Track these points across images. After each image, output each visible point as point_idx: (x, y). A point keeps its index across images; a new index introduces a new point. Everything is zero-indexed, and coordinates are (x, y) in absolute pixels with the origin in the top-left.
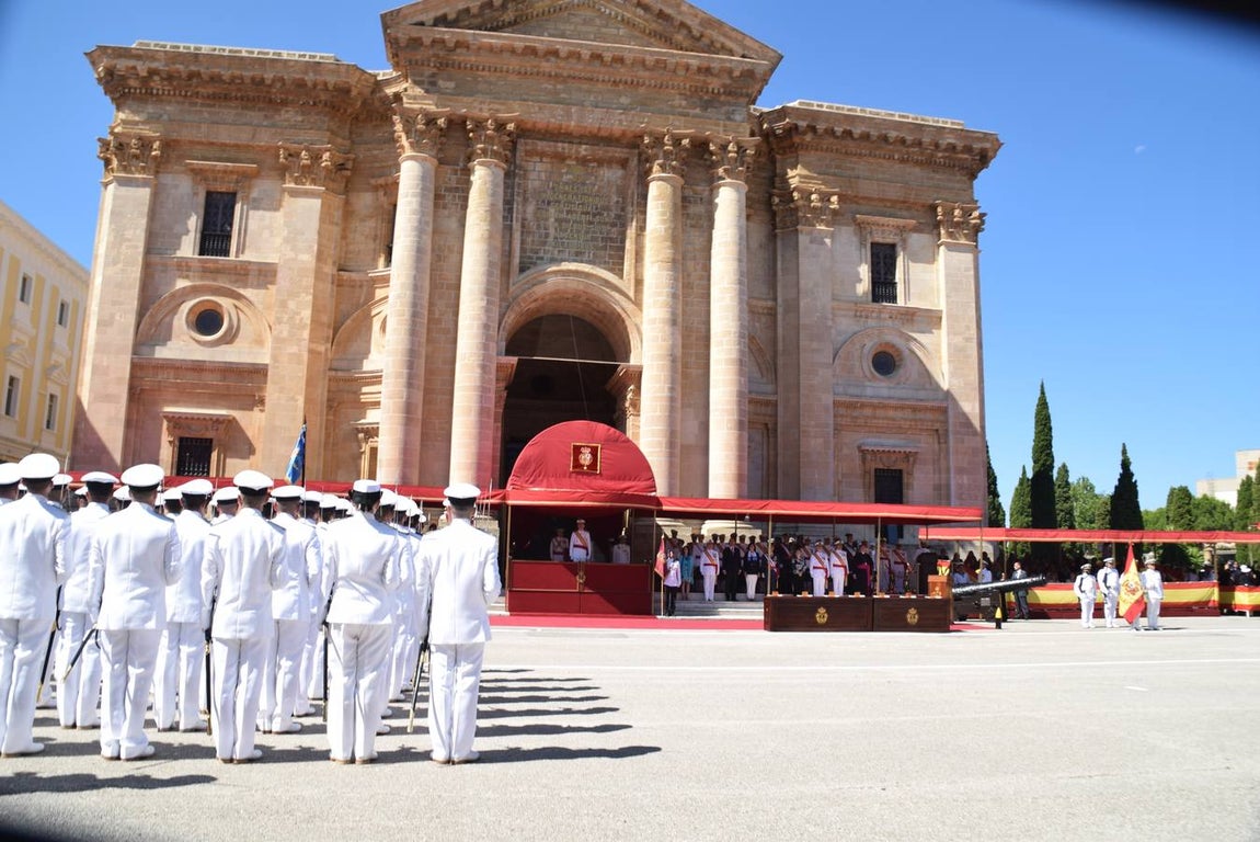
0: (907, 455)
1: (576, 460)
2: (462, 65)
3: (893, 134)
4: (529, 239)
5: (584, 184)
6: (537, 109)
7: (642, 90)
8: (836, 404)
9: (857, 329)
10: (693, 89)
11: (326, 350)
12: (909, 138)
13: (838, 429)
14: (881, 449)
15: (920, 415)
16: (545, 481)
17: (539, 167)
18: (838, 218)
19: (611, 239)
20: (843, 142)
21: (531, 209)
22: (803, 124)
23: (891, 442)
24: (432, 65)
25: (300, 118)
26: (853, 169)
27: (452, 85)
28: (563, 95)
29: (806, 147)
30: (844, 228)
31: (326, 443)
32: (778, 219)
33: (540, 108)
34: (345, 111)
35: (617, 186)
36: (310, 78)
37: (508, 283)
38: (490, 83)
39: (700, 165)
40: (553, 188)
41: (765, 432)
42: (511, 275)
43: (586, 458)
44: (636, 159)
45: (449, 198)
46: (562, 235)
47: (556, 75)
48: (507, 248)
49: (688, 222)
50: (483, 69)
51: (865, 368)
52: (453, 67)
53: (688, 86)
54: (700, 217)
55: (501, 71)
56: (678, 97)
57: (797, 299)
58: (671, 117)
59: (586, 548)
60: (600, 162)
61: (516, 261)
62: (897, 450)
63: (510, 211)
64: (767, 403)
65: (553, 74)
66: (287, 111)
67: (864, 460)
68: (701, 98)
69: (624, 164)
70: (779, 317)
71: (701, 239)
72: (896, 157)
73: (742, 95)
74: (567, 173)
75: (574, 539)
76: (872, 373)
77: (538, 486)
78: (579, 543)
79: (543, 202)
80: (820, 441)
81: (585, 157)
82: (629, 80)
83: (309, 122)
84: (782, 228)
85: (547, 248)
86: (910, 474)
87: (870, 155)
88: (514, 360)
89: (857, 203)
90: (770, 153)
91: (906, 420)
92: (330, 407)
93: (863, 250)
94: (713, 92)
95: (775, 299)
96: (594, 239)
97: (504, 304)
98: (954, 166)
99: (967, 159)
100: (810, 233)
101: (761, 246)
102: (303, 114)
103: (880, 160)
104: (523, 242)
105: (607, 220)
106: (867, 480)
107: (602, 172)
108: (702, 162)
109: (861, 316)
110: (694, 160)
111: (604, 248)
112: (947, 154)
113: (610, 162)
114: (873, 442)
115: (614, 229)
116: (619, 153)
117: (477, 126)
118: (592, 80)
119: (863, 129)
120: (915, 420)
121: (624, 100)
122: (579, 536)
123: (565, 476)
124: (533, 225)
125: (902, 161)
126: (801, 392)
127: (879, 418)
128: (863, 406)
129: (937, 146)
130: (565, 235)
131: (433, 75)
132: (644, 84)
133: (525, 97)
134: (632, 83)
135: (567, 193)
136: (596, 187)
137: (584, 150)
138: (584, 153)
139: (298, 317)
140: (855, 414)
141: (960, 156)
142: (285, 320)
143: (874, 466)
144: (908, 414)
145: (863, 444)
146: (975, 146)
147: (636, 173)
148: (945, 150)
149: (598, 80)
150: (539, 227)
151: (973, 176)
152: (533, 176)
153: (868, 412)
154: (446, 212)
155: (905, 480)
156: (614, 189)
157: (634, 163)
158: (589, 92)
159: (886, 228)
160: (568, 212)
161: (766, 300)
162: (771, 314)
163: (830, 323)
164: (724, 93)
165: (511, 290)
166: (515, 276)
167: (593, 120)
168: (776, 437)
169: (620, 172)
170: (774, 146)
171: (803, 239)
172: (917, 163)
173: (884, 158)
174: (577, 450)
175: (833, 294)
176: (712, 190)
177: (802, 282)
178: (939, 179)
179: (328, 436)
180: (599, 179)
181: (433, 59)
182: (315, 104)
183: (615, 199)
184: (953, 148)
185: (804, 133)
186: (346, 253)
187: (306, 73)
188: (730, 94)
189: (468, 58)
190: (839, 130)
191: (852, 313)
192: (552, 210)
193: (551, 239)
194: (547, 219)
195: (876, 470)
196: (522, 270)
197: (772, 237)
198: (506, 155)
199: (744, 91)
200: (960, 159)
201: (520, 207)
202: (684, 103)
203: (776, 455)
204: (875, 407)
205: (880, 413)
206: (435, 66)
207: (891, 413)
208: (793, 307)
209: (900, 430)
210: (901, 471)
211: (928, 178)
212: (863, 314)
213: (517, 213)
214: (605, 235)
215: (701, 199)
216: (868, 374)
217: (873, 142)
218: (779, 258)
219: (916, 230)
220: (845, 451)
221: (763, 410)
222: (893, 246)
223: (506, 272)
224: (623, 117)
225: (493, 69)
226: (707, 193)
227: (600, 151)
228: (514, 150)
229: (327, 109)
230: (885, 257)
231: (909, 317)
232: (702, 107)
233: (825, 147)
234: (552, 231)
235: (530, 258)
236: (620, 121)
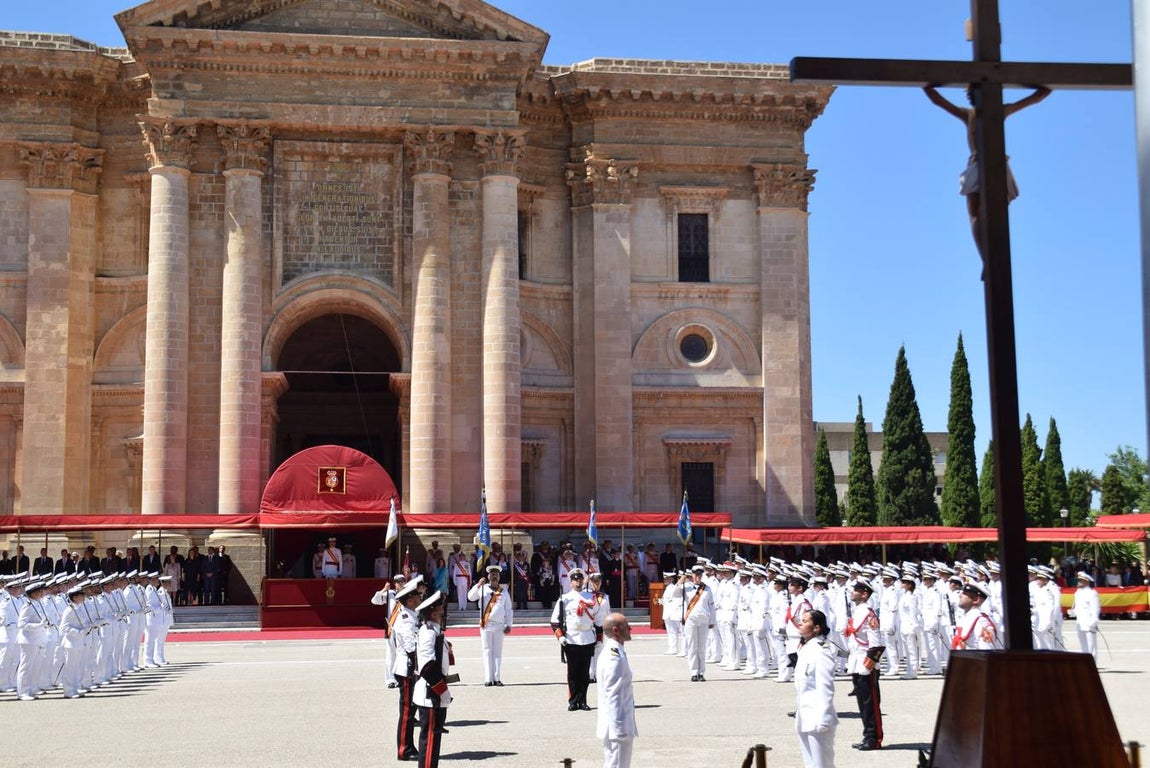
0: (718, 447)
1: (323, 483)
2: (209, 65)
3: (699, 92)
4: (293, 246)
5: (348, 182)
6: (291, 110)
7: (402, 81)
8: (635, 396)
9: (662, 311)
10: (457, 77)
11: (88, 363)
12: (719, 95)
13: (638, 422)
14: (687, 442)
15: (731, 404)
16: (294, 503)
17: (301, 166)
18: (641, 189)
19: (379, 240)
20: (645, 105)
21: (293, 212)
22: (595, 89)
23: (699, 433)
24: (176, 66)
25: (38, 111)
26: (658, 133)
27: (199, 87)
28: (318, 93)
29: (602, 113)
30: (648, 200)
31: (93, 462)
32: (573, 195)
33: (294, 109)
34: (90, 99)
35: (384, 182)
36: (45, 67)
37: (271, 295)
38: (240, 83)
39: (469, 157)
40: (316, 189)
41: (563, 427)
42: (274, 286)
43: (332, 481)
44: (400, 154)
45: (205, 207)
46: (327, 239)
47: (309, 71)
48: (269, 259)
49: (458, 219)
50: (231, 69)
51: (670, 351)
52: (199, 68)
53: (450, 74)
54: (470, 212)
55: (251, 70)
56: (440, 86)
57: (592, 285)
58: (433, 109)
59: (337, 564)
60: (365, 158)
61: (279, 271)
62: (705, 442)
63: (270, 218)
64: (564, 397)
65: (306, 70)
66: (22, 103)
67: (669, 452)
68: (466, 86)
69: (390, 159)
70: (576, 304)
71: (471, 237)
72: (706, 115)
73: (509, 79)
74: (329, 172)
75: (326, 556)
76: (677, 358)
77: (288, 509)
78: (331, 560)
79: (306, 204)
80: (618, 436)
81: (346, 154)
82: (387, 72)
83: (48, 113)
84: (579, 205)
85: (312, 253)
86: (723, 467)
87: (676, 116)
88: (279, 375)
89: (663, 171)
90: (565, 119)
91: (715, 408)
92: (95, 423)
93: (669, 224)
94: (478, 78)
95: (572, 284)
96: (361, 241)
97: (268, 317)
98: (775, 119)
99: (790, 111)
100: (607, 211)
101: (557, 226)
102: (41, 105)
103: (689, 121)
104: (286, 249)
105: (374, 220)
106: (673, 476)
107: (367, 168)
108: (471, 153)
109: (666, 297)
110: (464, 151)
111: (373, 250)
112: (765, 108)
113: (376, 157)
114: (680, 434)
115: (382, 230)
116: (383, 148)
117: (228, 133)
118: (348, 74)
119: (665, 89)
120: (727, 408)
121: (384, 94)
122: (330, 553)
123: (312, 499)
124: (296, 230)
125: (714, 119)
126: (597, 385)
127: (685, 408)
128: (666, 396)
129: (753, 99)
130: (331, 239)
131: (178, 77)
132: (403, 75)
133: (277, 96)
134: (391, 74)
135: (331, 194)
136: (362, 185)
137: (345, 148)
138: (345, 151)
139: (53, 331)
140: (658, 405)
141: (782, 108)
142: (40, 335)
143: (679, 460)
144: (719, 402)
145: (667, 437)
146: (797, 96)
147: (401, 170)
148: (764, 102)
149: (353, 74)
150: (302, 231)
151: (804, 125)
152: (294, 176)
153: (673, 402)
154: (203, 223)
155: (716, 475)
156: (381, 185)
157: (399, 159)
158: (346, 87)
159: (696, 197)
160: (333, 214)
161: (562, 284)
162: (566, 300)
163: (628, 309)
164: (490, 78)
165: (273, 303)
166: (278, 287)
167: (350, 118)
168: (573, 432)
169: (387, 167)
170: (569, 113)
171: (599, 218)
172: (731, 119)
173: (692, 118)
174: (324, 474)
175: (632, 276)
176: (481, 184)
177: (597, 266)
178: (758, 136)
179: (94, 453)
180: (364, 176)
181: (176, 60)
182: (53, 94)
183: (383, 197)
184: (770, 101)
185: (599, 98)
186: (104, 256)
187: (40, 62)
188: (497, 78)
189: (212, 58)
190: (636, 92)
191: (657, 295)
192: (316, 213)
193: (316, 244)
194: (311, 223)
195: (683, 464)
196: (287, 278)
197: (568, 215)
198: (261, 161)
199: (512, 74)
200: (782, 111)
201: (280, 214)
202: (448, 92)
203: (573, 452)
204: (680, 396)
205: (686, 402)
206: (179, 68)
207: (699, 402)
208: (588, 293)
209: (709, 420)
210: (711, 464)
211: (745, 136)
212: (669, 295)
213: (278, 220)
214: (372, 237)
215: (471, 194)
216: (673, 360)
217: (678, 102)
218: (575, 238)
219: (730, 196)
220: (648, 445)
221: (559, 404)
222: (705, 216)
223: (268, 284)
224: (382, 113)
225: (241, 68)
226: (477, 186)
227: (363, 149)
228: (270, 154)
229: (68, 100)
230: (696, 229)
231: (722, 295)
232: (466, 94)
233: (623, 111)
234: (317, 236)
235: (295, 265)
236: (380, 118)
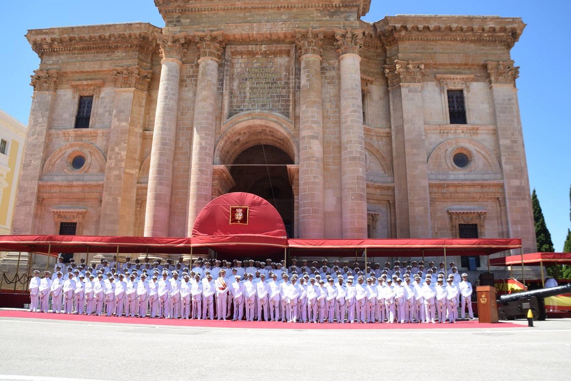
0: (479, 215)
1: (233, 217)
2: (194, 9)
3: (454, 26)
4: (235, 100)
5: (266, 67)
6: (234, 27)
7: (294, 10)
8: (430, 186)
9: (442, 140)
10: (324, 6)
11: (136, 173)
12: (465, 27)
13: (433, 201)
14: (462, 212)
15: (486, 190)
17: (240, 61)
18: (425, 78)
19: (282, 96)
20: (425, 34)
21: (236, 84)
22: (398, 26)
23: (468, 207)
24: (177, 11)
25: (124, 55)
26: (433, 49)
27: (188, 21)
28: (249, 19)
29: (402, 39)
30: (430, 83)
32: (389, 82)
33: (236, 27)
34: (148, 49)
35: (285, 66)
36: (127, 33)
37: (221, 124)
38: (209, 17)
39: (332, 49)
40: (248, 71)
41: (388, 205)
42: (222, 119)
43: (239, 216)
44: (294, 49)
45: (188, 81)
46: (253, 96)
47: (244, 8)
48: (220, 105)
49: (326, 81)
50: (205, 10)
51: (448, 162)
52: (189, 11)
53: (320, 5)
54: (333, 77)
55: (215, 10)
56: (315, 12)
57: (403, 126)
58: (312, 22)
60: (275, 54)
61: (226, 111)
62: (472, 211)
63: (222, 84)
64: (388, 188)
65: (243, 7)
66: (118, 52)
67: (451, 219)
68: (329, 11)
69: (288, 53)
70: (393, 137)
71: (334, 90)
72: (458, 39)
73: (353, 6)
74: (256, 63)
76: (453, 166)
79: (243, 79)
80: (422, 208)
81: (265, 52)
82: (286, 5)
83: (129, 55)
84: (392, 86)
85: (245, 104)
86: (482, 226)
87: (442, 40)
88: (222, 167)
89: (437, 68)
90: (383, 46)
91: (477, 193)
93: (442, 94)
94: (336, 6)
95: (391, 128)
96: (271, 97)
97: (218, 136)
98: (495, 41)
99: (503, 36)
100: (408, 87)
101: (381, 99)
102: (126, 52)
103: (449, 42)
104: (231, 102)
105: (280, 85)
106: (454, 231)
107: (276, 60)
108: (333, 47)
109: (444, 133)
110: (328, 47)
111: (279, 101)
112: (490, 34)
113: (280, 53)
114: (456, 207)
115: (284, 90)
116: (284, 47)
117: (201, 40)
118: (265, 8)
119: (436, 24)
120: (483, 193)
121: (284, 17)
124: (237, 92)
125: (463, 41)
126: (408, 180)
127: (459, 193)
128: (448, 186)
129: (483, 30)
130: (255, 96)
131: (179, 17)
132: (295, 7)
133: (228, 22)
134: (288, 7)
135: (256, 73)
136: (273, 68)
137: (264, 48)
138: (264, 49)
139: (119, 156)
140: (444, 191)
141: (499, 34)
142: (113, 158)
143: (457, 223)
144: (478, 189)
145: (450, 209)
146: (507, 27)
147: (294, 57)
148: (488, 32)
149: (268, 8)
150: (240, 93)
151: (509, 46)
152: (237, 66)
153: (452, 189)
154: (187, 89)
155: (479, 231)
156: (284, 68)
157: (293, 52)
158: (264, 15)
159: (456, 81)
160: (257, 83)
161: (385, 128)
162: (387, 136)
163: (423, 138)
164: (343, 6)
165: (221, 128)
166: (225, 120)
167: (266, 29)
168: (395, 208)
169: (287, 59)
170: (384, 42)
171: (404, 91)
172: (472, 41)
173: (451, 40)
174: (234, 211)
175: (424, 121)
176: (339, 62)
177: (405, 116)
178: (486, 50)
180: (275, 63)
181: (178, 8)
182: (131, 46)
183: (284, 74)
184: (494, 30)
185: (400, 31)
187: (125, 31)
188: (346, 6)
189: (196, 5)
190: (421, 26)
191: (438, 131)
192: (248, 83)
193: (247, 99)
194: (245, 88)
195: (460, 225)
196: (230, 115)
197: (387, 92)
198: (218, 54)
199: (354, 3)
200: (499, 36)
201: (228, 82)
202: (319, 15)
203: (395, 219)
204: (456, 186)
205: (459, 190)
206: (179, 12)
207: (467, 189)
208: (401, 130)
209: (473, 199)
210: (476, 225)
211: (480, 50)
212: (445, 131)
213: (226, 85)
214: (279, 94)
215: (334, 68)
216: (451, 167)
217: (443, 31)
218: (391, 103)
219: (475, 80)
220: (439, 214)
221: (386, 192)
222: (461, 91)
223: (219, 118)
224: (283, 26)
225: (210, 9)
226: (337, 64)
227: (273, 47)
228: (224, 53)
229: (138, 49)
230: (457, 98)
231: (475, 131)
232: (329, 15)
233: (414, 38)
234: (248, 95)
235: (235, 110)
236: (282, 28)
